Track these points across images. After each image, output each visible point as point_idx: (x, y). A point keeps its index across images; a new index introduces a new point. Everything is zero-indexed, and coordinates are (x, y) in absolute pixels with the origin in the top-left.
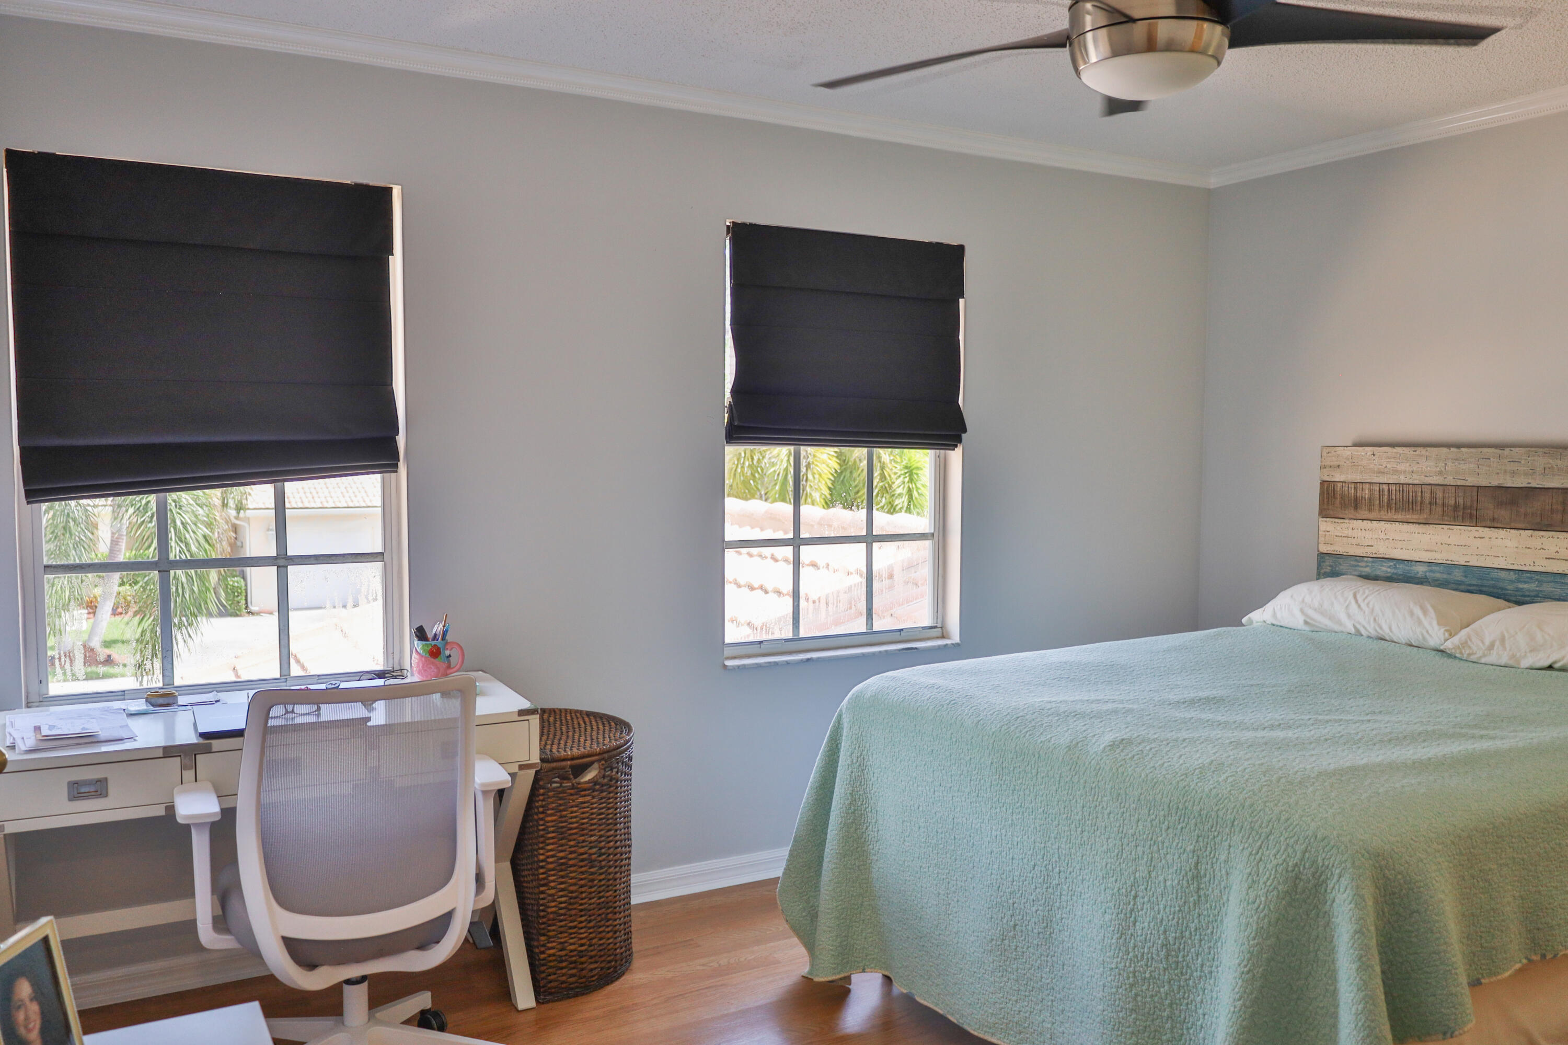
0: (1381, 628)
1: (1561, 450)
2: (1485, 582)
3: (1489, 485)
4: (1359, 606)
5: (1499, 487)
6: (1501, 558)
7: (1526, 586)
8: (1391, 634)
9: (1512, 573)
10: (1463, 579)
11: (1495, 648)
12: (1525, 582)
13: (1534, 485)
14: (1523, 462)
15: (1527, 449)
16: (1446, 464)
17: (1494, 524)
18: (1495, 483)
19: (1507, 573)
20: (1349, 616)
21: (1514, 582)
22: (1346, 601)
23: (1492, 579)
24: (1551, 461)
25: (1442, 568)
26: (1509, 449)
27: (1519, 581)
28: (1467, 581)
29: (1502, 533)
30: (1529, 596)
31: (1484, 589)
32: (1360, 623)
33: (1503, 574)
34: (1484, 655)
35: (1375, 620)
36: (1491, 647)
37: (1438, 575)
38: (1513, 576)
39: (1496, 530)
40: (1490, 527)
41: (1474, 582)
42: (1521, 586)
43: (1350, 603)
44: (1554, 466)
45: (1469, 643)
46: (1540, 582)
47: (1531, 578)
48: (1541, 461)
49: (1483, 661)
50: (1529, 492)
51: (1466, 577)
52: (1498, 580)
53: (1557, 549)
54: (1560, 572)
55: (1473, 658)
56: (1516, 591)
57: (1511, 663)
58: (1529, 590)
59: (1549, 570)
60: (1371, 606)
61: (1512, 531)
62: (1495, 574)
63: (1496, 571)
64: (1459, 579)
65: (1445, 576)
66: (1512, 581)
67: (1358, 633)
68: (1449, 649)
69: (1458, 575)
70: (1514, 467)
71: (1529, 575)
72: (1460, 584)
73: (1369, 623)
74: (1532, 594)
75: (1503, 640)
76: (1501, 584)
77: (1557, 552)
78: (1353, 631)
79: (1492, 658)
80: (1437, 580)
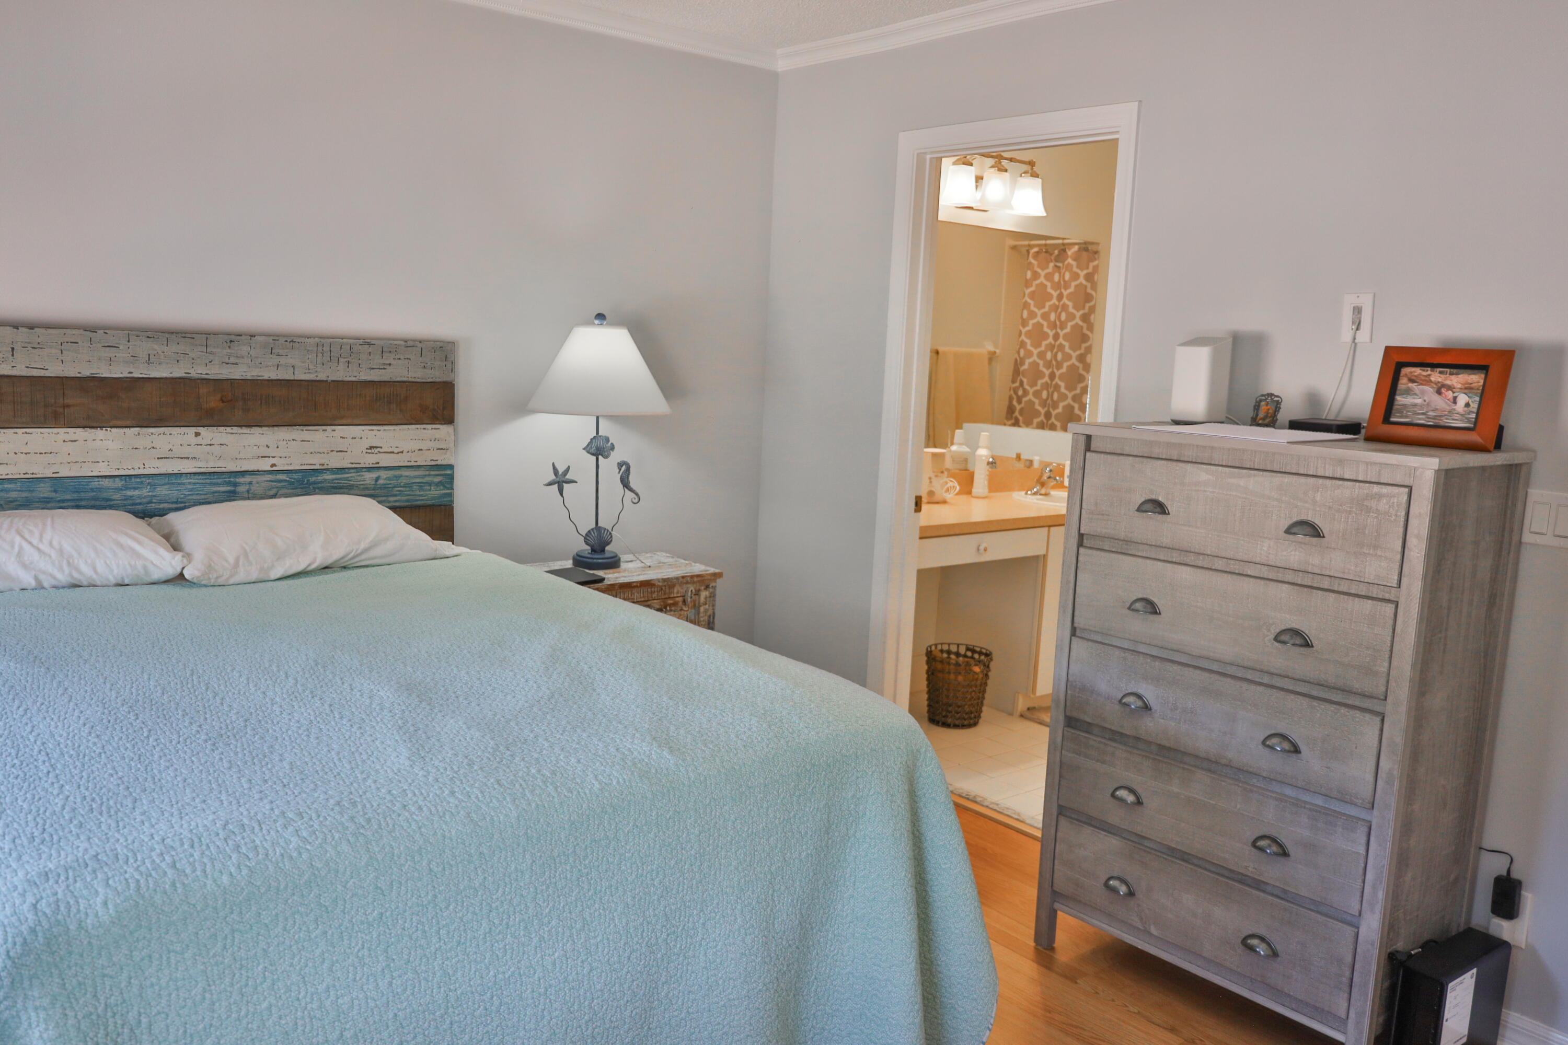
0: (78, 570)
1: (167, 335)
2: (83, 495)
3: (79, 375)
4: (38, 549)
5: (92, 379)
6: (101, 464)
7: (136, 493)
8: (95, 576)
9: (117, 479)
10: (53, 495)
11: (241, 563)
12: (135, 489)
13: (136, 375)
14: (121, 347)
15: (127, 332)
16: (13, 349)
17: (91, 422)
18: (86, 373)
19: (111, 480)
20: (25, 566)
21: (121, 490)
22: (13, 547)
23: (92, 490)
24: (156, 347)
25: (19, 484)
26: (102, 331)
27: (127, 488)
28: (59, 496)
29: (100, 433)
30: (140, 504)
31: (83, 503)
32: (44, 573)
33: (106, 483)
34: (231, 576)
35: (69, 563)
36: (236, 565)
37: (14, 495)
38: (119, 483)
39: (93, 430)
40: (84, 427)
41: (68, 497)
42: (129, 493)
43: (21, 548)
44: (160, 353)
46: (153, 486)
47: (142, 483)
48: (143, 347)
49: (231, 582)
50: (132, 384)
51: (55, 491)
52: (100, 489)
53: (170, 446)
54: (176, 471)
55: (220, 581)
56: (125, 500)
57: (262, 576)
58: (140, 497)
59: (162, 470)
60: (55, 543)
61: (114, 430)
62: (95, 484)
63: (96, 479)
64: (45, 495)
65: (25, 494)
66: (118, 490)
67: (40, 587)
68: (198, 577)
69: (44, 491)
70: (111, 353)
71: (138, 480)
72: (48, 502)
73: (61, 569)
74: (144, 500)
75: (246, 555)
76: (105, 495)
77: (171, 450)
78: (33, 583)
79: (241, 577)
80: (11, 502)
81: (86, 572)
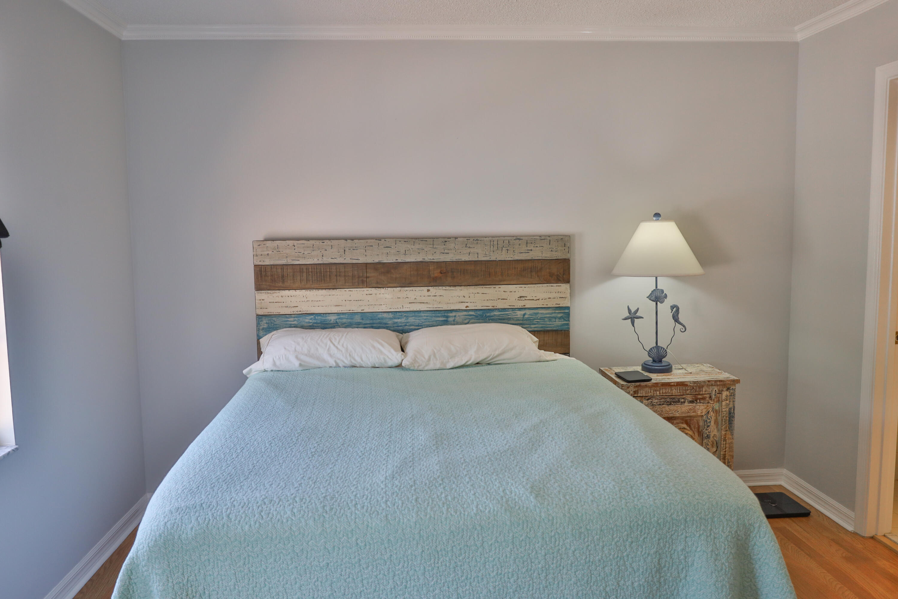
0: (355, 360)
1: (414, 240)
2: (374, 321)
3: (373, 262)
4: (337, 348)
5: (379, 263)
6: (383, 306)
7: (399, 320)
8: (362, 362)
9: (390, 314)
10: (361, 321)
11: (431, 359)
12: (398, 318)
13: (399, 261)
14: (392, 247)
15: (395, 239)
16: (345, 250)
17: (379, 285)
18: (377, 261)
19: (388, 314)
20: (331, 356)
21: (392, 319)
22: (326, 346)
23: (379, 319)
24: (409, 246)
25: (347, 315)
26: (384, 240)
27: (395, 318)
28: (364, 322)
29: (382, 290)
30: (401, 326)
31: (375, 325)
32: (339, 359)
33: (385, 315)
34: (426, 365)
35: (350, 355)
36: (429, 359)
37: (344, 321)
38: (391, 315)
39: (379, 289)
40: (375, 288)
41: (368, 322)
42: (396, 320)
43: (330, 346)
44: (411, 249)
45: (417, 359)
46: (407, 317)
47: (402, 315)
48: (403, 247)
49: (426, 368)
50: (397, 265)
51: (362, 319)
52: (382, 319)
53: (415, 297)
54: (418, 310)
55: (420, 368)
56: (394, 324)
57: (442, 367)
58: (401, 323)
59: (411, 309)
60: (345, 345)
61: (389, 289)
62: (380, 316)
63: (381, 313)
64: (358, 321)
65: (349, 321)
66: (391, 319)
67: (338, 366)
68: (408, 365)
69: (357, 319)
70: (388, 250)
71: (400, 314)
72: (359, 325)
73: (346, 358)
74: (403, 324)
75: (434, 354)
76: (384, 321)
77: (415, 299)
78: (334, 364)
79: (431, 366)
80: (343, 324)
81: (358, 361)
